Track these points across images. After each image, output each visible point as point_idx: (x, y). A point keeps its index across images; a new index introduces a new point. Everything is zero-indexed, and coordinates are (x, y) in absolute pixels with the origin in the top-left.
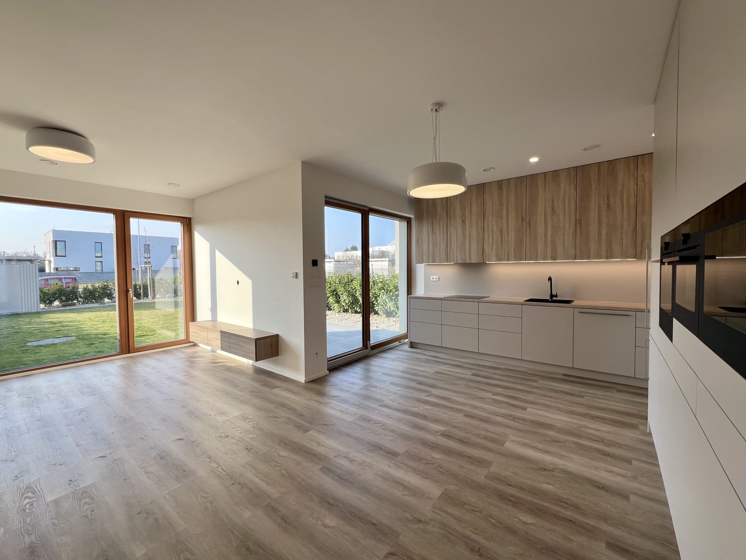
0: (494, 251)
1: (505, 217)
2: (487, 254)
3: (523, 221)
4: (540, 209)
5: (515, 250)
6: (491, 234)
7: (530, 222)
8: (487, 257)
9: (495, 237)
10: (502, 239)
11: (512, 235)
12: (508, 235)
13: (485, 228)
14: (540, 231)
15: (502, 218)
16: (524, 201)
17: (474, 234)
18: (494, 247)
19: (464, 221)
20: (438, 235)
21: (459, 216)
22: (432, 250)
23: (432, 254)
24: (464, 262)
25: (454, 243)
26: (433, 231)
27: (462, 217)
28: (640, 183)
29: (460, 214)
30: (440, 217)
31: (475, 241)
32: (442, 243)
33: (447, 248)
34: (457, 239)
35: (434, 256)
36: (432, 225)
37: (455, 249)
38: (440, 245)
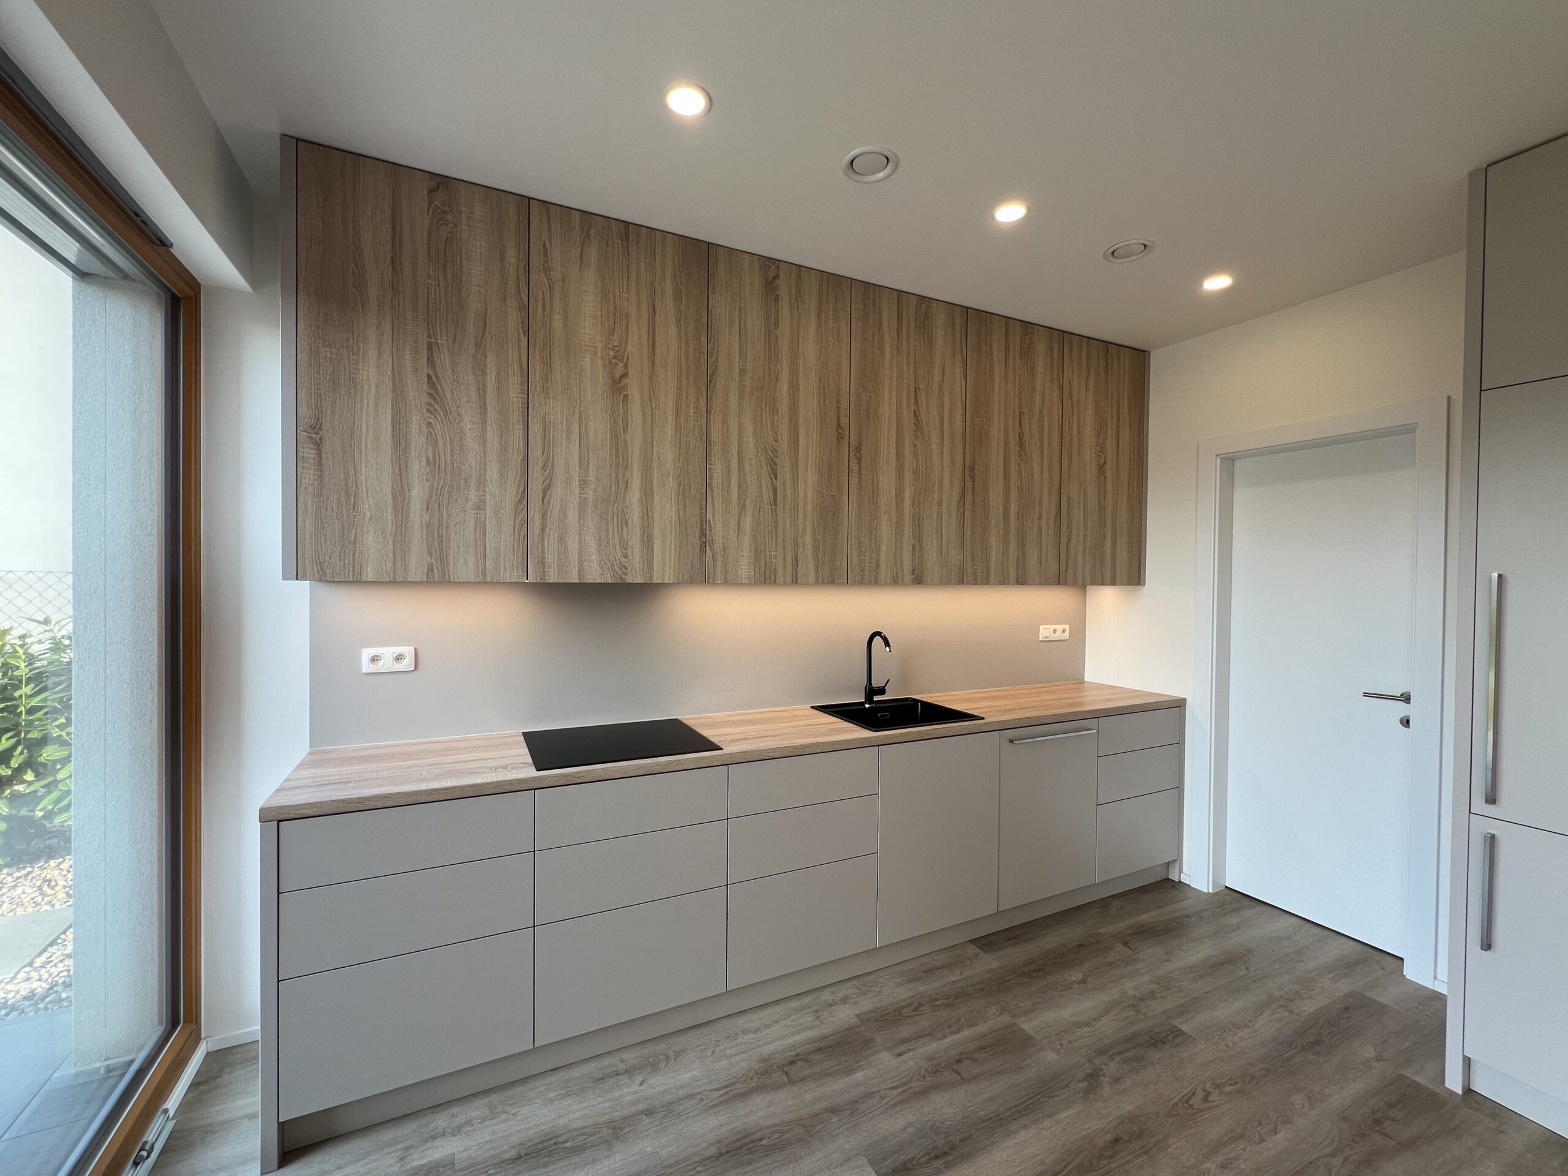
0: (746, 539)
1: (784, 407)
2: (718, 546)
3: (840, 438)
4: (887, 408)
5: (816, 542)
6: (734, 463)
7: (859, 449)
8: (719, 557)
9: (750, 479)
10: (775, 491)
11: (809, 481)
12: (795, 481)
13: (715, 436)
14: (886, 481)
15: (775, 411)
16: (845, 367)
17: (667, 454)
18: (748, 522)
19: (617, 385)
20: (469, 427)
21: (595, 354)
22: (429, 502)
23: (428, 526)
24: (621, 579)
25: (569, 479)
26: (434, 399)
27: (611, 362)
28: (1067, 401)
29: (599, 345)
30: (485, 327)
31: (671, 485)
32: (493, 472)
33: (525, 502)
34: (583, 465)
35: (440, 537)
36: (425, 359)
37: (573, 513)
38: (482, 483)
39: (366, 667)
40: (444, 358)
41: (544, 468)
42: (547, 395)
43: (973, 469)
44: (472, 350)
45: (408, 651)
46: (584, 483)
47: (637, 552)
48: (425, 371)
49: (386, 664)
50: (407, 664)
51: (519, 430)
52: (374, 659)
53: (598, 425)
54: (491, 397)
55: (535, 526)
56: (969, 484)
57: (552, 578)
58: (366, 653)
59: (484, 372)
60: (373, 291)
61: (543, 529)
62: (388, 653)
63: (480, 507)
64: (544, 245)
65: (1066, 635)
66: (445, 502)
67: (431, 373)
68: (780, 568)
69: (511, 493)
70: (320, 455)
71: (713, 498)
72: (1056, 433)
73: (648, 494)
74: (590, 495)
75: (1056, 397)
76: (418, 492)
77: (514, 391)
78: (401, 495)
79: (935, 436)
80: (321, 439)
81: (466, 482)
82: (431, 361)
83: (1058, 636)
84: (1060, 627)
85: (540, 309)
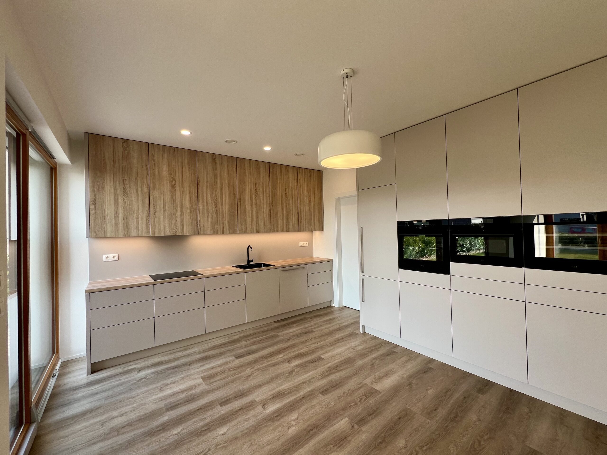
0: (209, 224)
1: (219, 190)
2: (202, 225)
3: (234, 197)
4: (248, 189)
5: (229, 223)
6: (205, 204)
7: (240, 199)
8: (202, 229)
9: (210, 208)
10: (217, 211)
11: (226, 209)
12: (222, 208)
13: (200, 198)
14: (248, 207)
15: (216, 191)
16: (235, 179)
17: (187, 202)
18: (210, 219)
19: (173, 187)
20: (134, 199)
21: (167, 179)
22: (124, 217)
23: (124, 223)
24: (175, 234)
25: (160, 210)
26: (125, 193)
27: (171, 181)
28: (299, 185)
29: (168, 177)
30: (137, 175)
31: (188, 211)
32: (140, 209)
33: (149, 216)
34: (164, 206)
35: (127, 226)
36: (122, 183)
37: (162, 219)
38: (138, 212)
39: (104, 259)
40: (127, 182)
41: (154, 208)
42: (154, 190)
43: (272, 203)
44: (134, 180)
45: (116, 255)
46: (165, 211)
47: (179, 227)
48: (122, 186)
49: (110, 259)
50: (116, 258)
51: (147, 199)
52: (107, 258)
53: (168, 197)
54: (140, 192)
55: (152, 222)
56: (271, 207)
57: (157, 234)
58: (104, 256)
59: (138, 185)
60: (108, 168)
61: (154, 223)
62: (111, 256)
63: (137, 218)
64: (153, 154)
65: (307, 245)
66: (128, 217)
67: (124, 186)
68: (219, 230)
69: (145, 214)
70: (95, 207)
71: (200, 213)
72: (296, 193)
73: (182, 213)
74: (166, 214)
75: (296, 183)
76: (121, 215)
77: (146, 190)
78: (116, 216)
79: (261, 195)
80: (95, 203)
81: (134, 212)
82: (124, 183)
83: (305, 245)
84: (305, 243)
85: (152, 169)
